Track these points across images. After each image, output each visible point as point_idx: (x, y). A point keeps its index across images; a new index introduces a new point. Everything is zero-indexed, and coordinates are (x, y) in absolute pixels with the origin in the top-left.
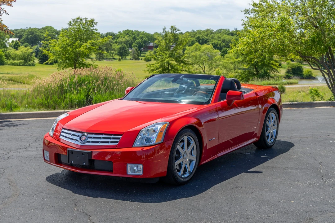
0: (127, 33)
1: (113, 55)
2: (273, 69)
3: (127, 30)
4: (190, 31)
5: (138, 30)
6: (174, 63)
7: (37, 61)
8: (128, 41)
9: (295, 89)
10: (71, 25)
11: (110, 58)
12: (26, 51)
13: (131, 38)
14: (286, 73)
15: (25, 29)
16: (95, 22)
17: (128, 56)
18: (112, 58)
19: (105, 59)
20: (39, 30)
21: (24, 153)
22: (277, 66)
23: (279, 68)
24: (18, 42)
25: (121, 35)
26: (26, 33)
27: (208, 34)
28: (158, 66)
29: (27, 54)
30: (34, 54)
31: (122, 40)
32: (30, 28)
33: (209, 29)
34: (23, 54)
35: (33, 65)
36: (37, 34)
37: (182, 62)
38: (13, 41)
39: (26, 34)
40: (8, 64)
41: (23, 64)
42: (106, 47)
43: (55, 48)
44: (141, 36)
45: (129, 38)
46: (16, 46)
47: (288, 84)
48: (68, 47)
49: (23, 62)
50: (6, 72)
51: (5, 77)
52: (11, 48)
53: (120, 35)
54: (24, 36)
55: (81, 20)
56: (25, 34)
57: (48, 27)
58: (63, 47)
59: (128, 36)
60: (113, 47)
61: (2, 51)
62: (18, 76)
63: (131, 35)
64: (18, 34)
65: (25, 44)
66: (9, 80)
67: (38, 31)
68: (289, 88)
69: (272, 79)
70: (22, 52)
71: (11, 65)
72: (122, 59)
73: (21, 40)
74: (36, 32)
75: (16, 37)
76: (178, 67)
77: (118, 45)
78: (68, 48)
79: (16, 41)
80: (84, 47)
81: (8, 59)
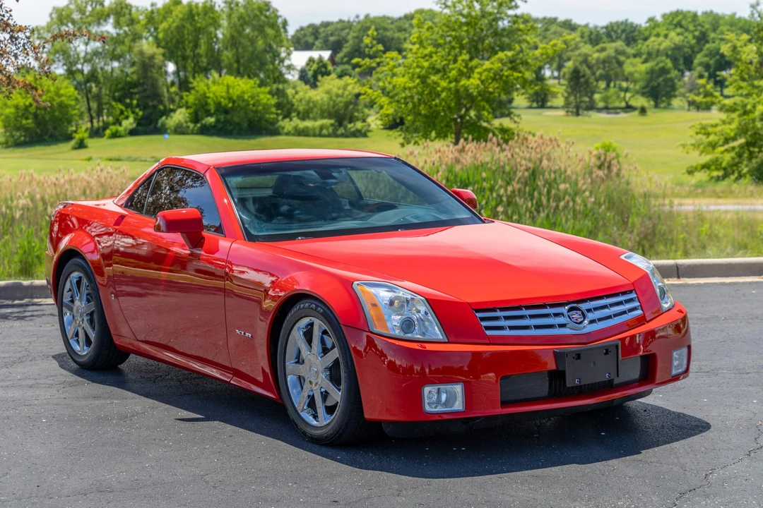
0: (677, 20)
1: (628, 95)
3: (677, 13)
5: (715, 11)
7: (375, 121)
8: (677, 48)
11: (617, 104)
12: (340, 92)
13: (690, 37)
15: (352, 20)
17: (675, 96)
18: (623, 104)
19: (599, 110)
20: (393, 21)
24: (328, 61)
25: (657, 30)
26: (354, 32)
28: (728, 131)
29: (344, 100)
31: (660, 44)
32: (367, 16)
34: (331, 99)
35: (363, 133)
36: (389, 34)
38: (310, 61)
39: (354, 38)
40: (286, 131)
41: (331, 130)
42: (604, 68)
43: (395, 79)
45: (681, 38)
46: (312, 76)
48: (435, 74)
49: (332, 125)
52: (299, 82)
53: (654, 28)
54: (347, 41)
56: (350, 37)
58: (419, 76)
59: (679, 30)
60: (628, 68)
61: (270, 93)
63: (691, 27)
64: (332, 39)
65: (341, 69)
67: (392, 26)
70: (328, 92)
71: (294, 135)
72: (656, 106)
73: (340, 54)
75: (325, 45)
77: (644, 63)
78: (434, 78)
79: (321, 59)
80: (480, 74)
81: (287, 115)
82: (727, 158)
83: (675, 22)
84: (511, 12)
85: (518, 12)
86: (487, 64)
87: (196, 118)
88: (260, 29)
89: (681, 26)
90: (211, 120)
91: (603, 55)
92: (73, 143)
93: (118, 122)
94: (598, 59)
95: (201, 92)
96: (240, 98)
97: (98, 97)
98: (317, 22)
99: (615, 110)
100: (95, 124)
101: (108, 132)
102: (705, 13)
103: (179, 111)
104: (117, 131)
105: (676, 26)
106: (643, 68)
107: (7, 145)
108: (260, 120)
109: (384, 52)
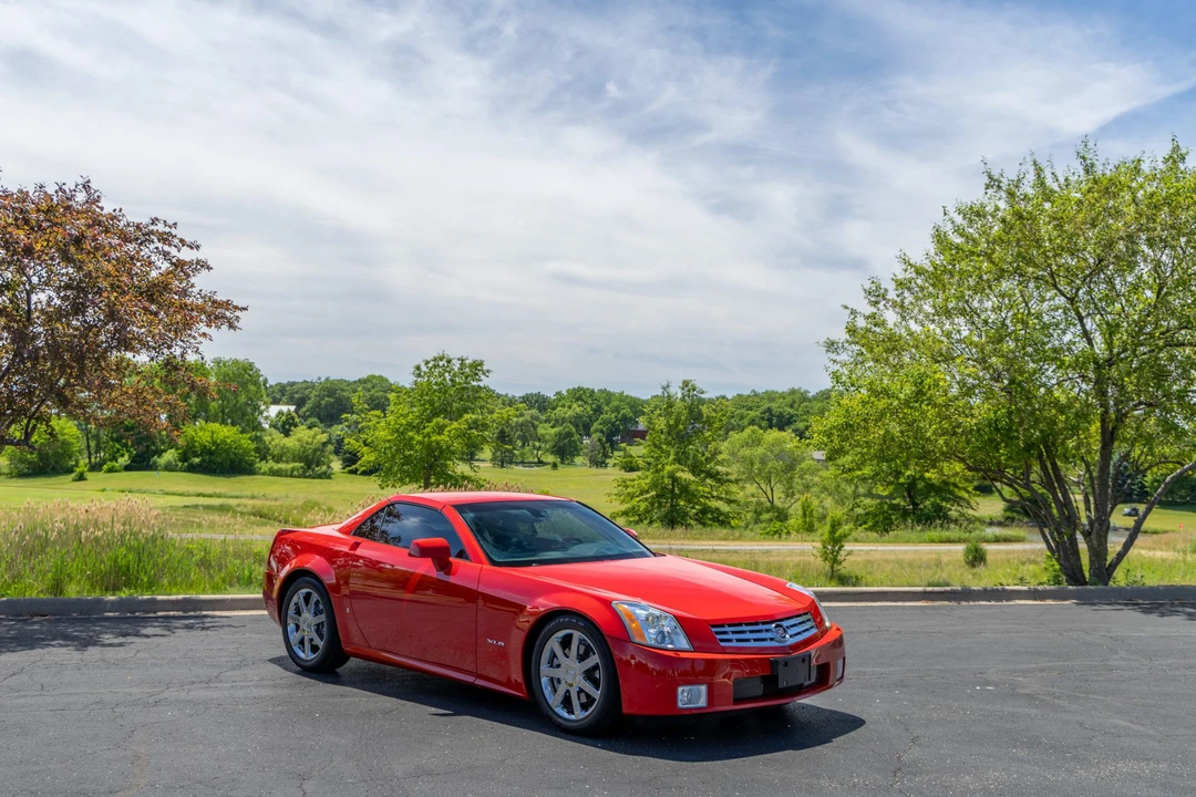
0: (579, 395)
1: (540, 453)
2: (958, 500)
3: (579, 389)
4: (746, 392)
5: (608, 389)
6: (686, 476)
7: (336, 465)
8: (578, 417)
9: (1011, 556)
10: (419, 376)
11: (531, 460)
12: (310, 440)
13: (589, 409)
14: (1005, 511)
15: (314, 381)
16: (485, 368)
17: (578, 455)
18: (536, 460)
19: (517, 464)
20: (349, 384)
21: (200, 693)
22: (968, 492)
23: (975, 495)
24: (294, 414)
25: (563, 401)
26: (316, 391)
27: (794, 402)
28: (644, 485)
29: (313, 447)
30: (330, 448)
31: (565, 413)
32: (327, 379)
33: (796, 388)
34: (302, 446)
35: (327, 476)
36: (344, 394)
37: (710, 475)
38: (280, 413)
39: (315, 396)
40: (262, 471)
41: (300, 472)
42: (522, 431)
43: (377, 433)
44: (615, 403)
45: (582, 409)
46: (286, 426)
47: (997, 540)
48: (411, 430)
49: (302, 468)
50: (250, 494)
51: (245, 506)
52: (273, 431)
53: (560, 400)
54: (309, 399)
55: (449, 361)
56: (312, 395)
57: (374, 377)
58: (397, 431)
59: (580, 403)
60: (541, 431)
61: (250, 439)
62: (278, 503)
63: (590, 402)
64: (296, 396)
65: (309, 422)
66: (254, 515)
67: (348, 388)
68: (999, 552)
69: (952, 526)
70: (299, 440)
71: (268, 475)
72: (562, 463)
73: (304, 409)
74: (343, 390)
75: (291, 401)
76: (700, 488)
77: (552, 427)
78: (410, 434)
79: (289, 413)
80: (450, 431)
81: (264, 458)
82: (643, 506)
83: (577, 395)
84: (475, 383)
85: (481, 384)
86: (455, 425)
87: (184, 458)
88: (244, 385)
89: (582, 400)
90: (197, 460)
91: (521, 419)
92: (73, 475)
93: (114, 459)
94: (517, 423)
95: (189, 436)
96: (224, 441)
97: (97, 437)
98: (285, 382)
99: (530, 464)
100: (93, 460)
101: (105, 467)
102: (600, 391)
103: (169, 451)
104: (113, 467)
105: (577, 399)
106: (553, 431)
107: (11, 476)
108: (241, 461)
109: (369, 411)
